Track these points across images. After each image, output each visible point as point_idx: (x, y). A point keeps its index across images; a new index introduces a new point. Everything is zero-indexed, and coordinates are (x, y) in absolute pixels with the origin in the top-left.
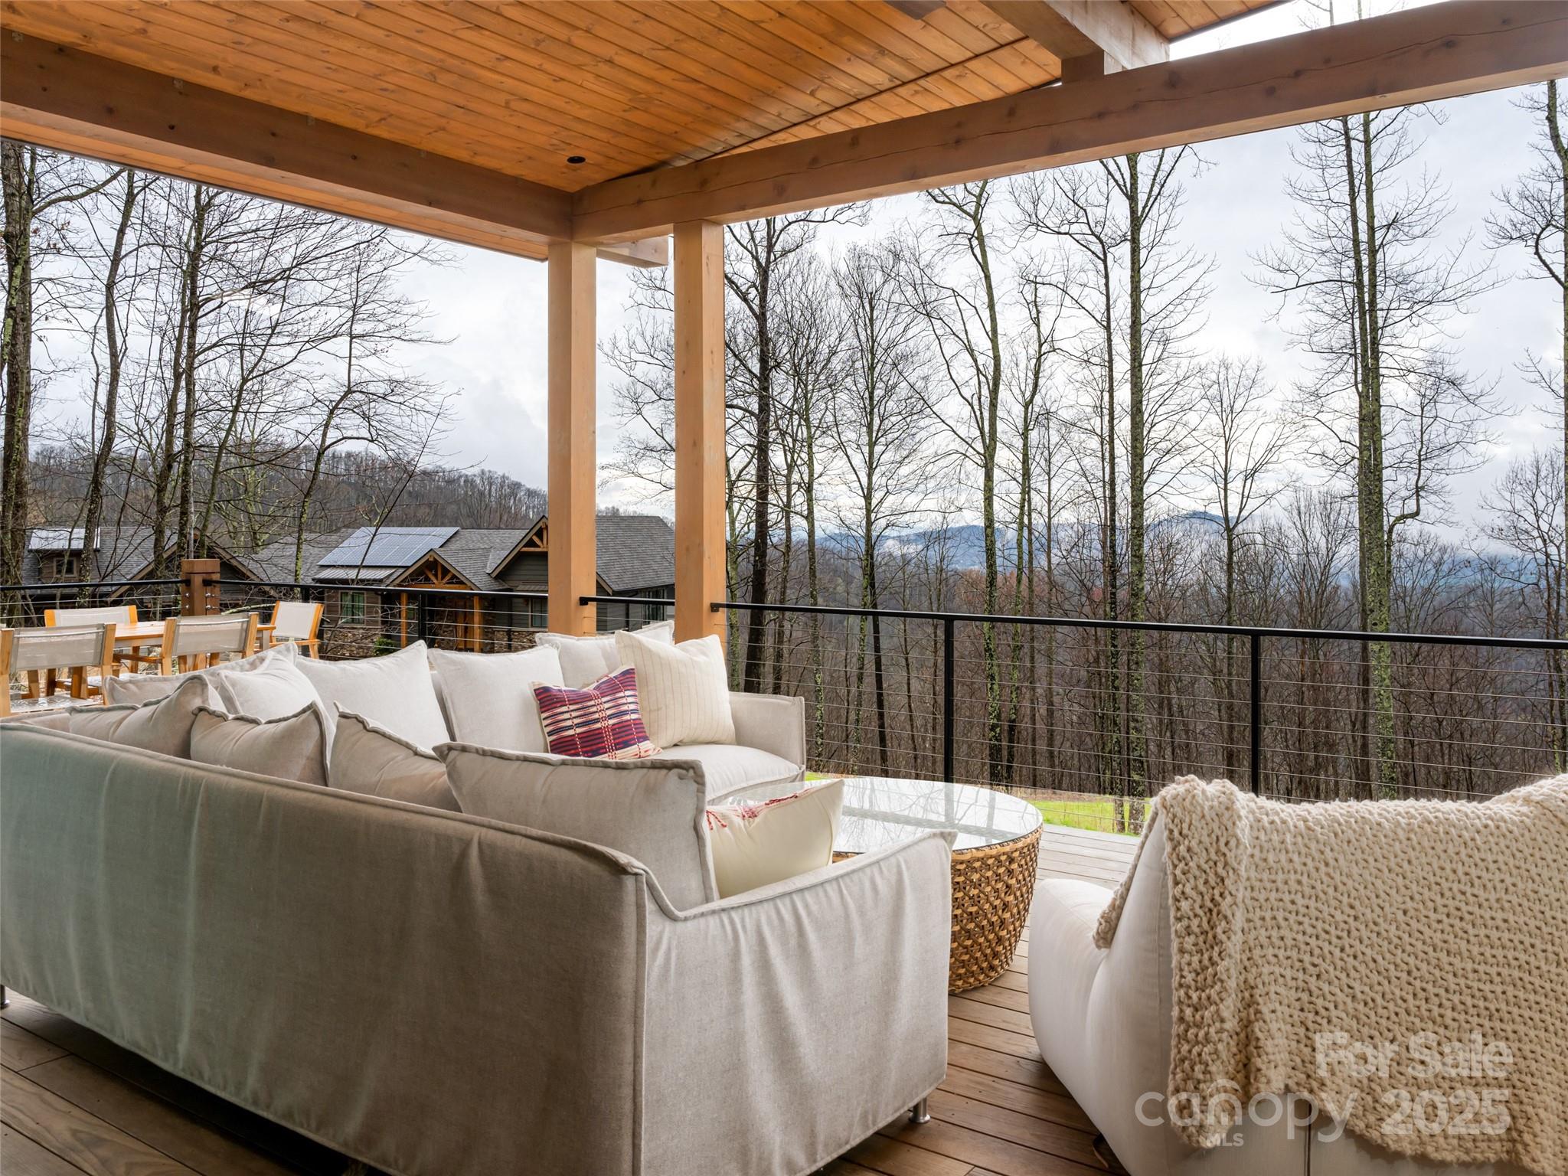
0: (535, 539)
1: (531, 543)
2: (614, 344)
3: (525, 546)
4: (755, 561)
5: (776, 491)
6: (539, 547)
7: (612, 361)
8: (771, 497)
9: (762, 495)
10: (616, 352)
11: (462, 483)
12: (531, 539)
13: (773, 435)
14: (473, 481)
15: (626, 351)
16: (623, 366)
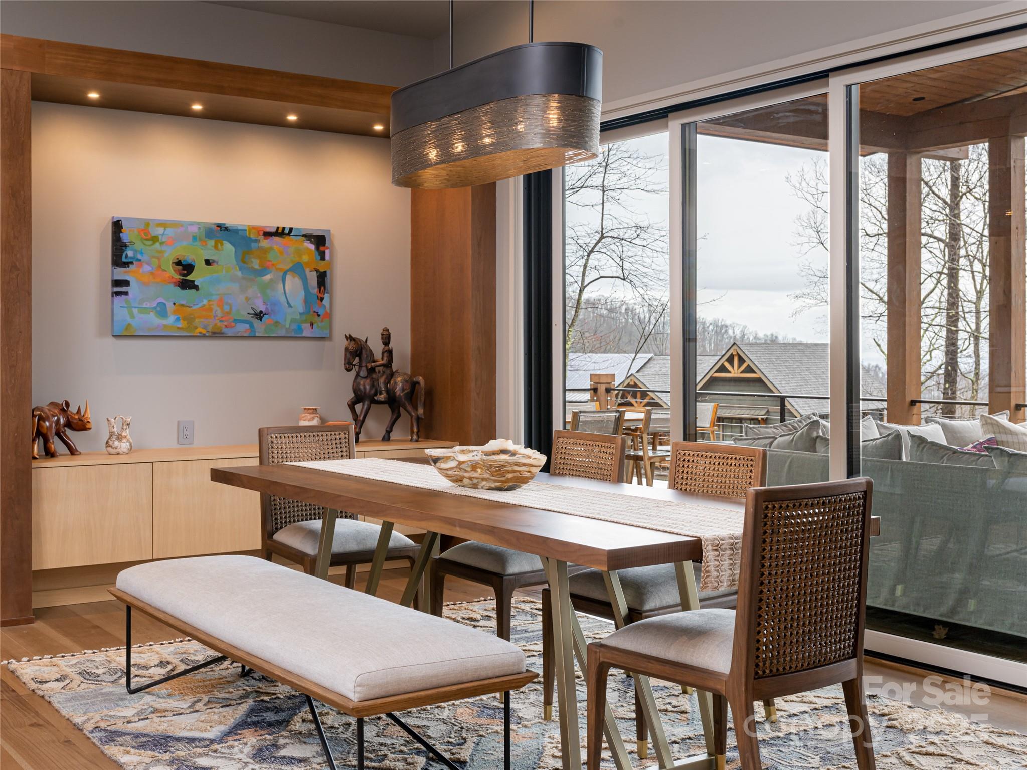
0: (727, 365)
1: (722, 369)
2: (802, 176)
3: (716, 372)
4: (945, 388)
5: (965, 318)
6: (729, 372)
7: (800, 193)
8: (961, 324)
9: (953, 320)
10: (804, 184)
11: (623, 311)
12: (723, 365)
13: (962, 261)
14: (633, 310)
15: (813, 183)
16: (810, 197)
